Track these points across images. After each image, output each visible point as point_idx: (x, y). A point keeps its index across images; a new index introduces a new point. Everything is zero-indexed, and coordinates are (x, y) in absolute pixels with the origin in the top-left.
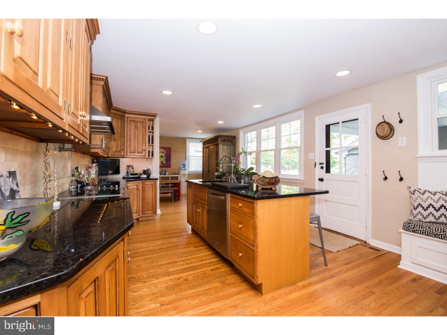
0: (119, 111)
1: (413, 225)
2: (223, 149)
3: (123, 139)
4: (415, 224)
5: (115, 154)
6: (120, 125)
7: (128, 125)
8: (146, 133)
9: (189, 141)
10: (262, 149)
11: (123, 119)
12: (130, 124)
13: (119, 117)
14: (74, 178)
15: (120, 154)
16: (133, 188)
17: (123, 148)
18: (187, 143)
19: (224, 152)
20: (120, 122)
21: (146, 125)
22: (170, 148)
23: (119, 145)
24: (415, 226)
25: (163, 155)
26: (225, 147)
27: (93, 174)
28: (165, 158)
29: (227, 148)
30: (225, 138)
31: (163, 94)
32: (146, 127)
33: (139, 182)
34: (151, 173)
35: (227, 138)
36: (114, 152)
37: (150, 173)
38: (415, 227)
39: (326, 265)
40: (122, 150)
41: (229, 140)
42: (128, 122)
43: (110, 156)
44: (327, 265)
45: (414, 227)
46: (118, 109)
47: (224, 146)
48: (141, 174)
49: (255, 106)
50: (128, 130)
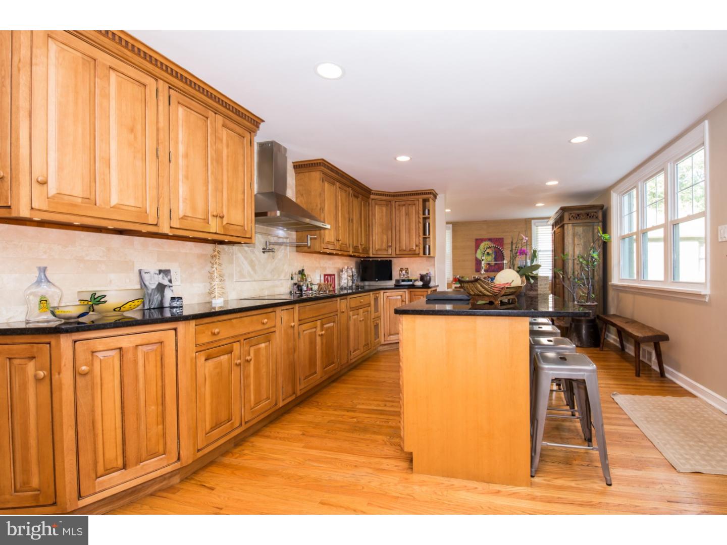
0: (380, 195)
2: (574, 235)
3: (390, 232)
5: (379, 253)
6: (384, 214)
7: (397, 212)
8: (420, 220)
9: (537, 224)
10: (649, 226)
11: (390, 206)
12: (399, 209)
13: (384, 203)
14: (293, 282)
15: (386, 253)
16: (394, 299)
17: (390, 244)
18: (534, 228)
19: (576, 239)
20: (384, 209)
21: (420, 209)
22: (503, 239)
23: (385, 240)
25: (491, 252)
26: (580, 230)
27: (345, 280)
28: (494, 256)
29: (583, 230)
30: (578, 212)
31: (397, 160)
32: (420, 212)
33: (405, 292)
34: (432, 278)
35: (582, 212)
36: (377, 251)
37: (430, 279)
39: (609, 483)
40: (389, 247)
41: (588, 215)
42: (396, 208)
43: (371, 256)
44: (610, 485)
46: (381, 193)
47: (576, 228)
48: (416, 280)
49: (576, 140)
50: (397, 218)
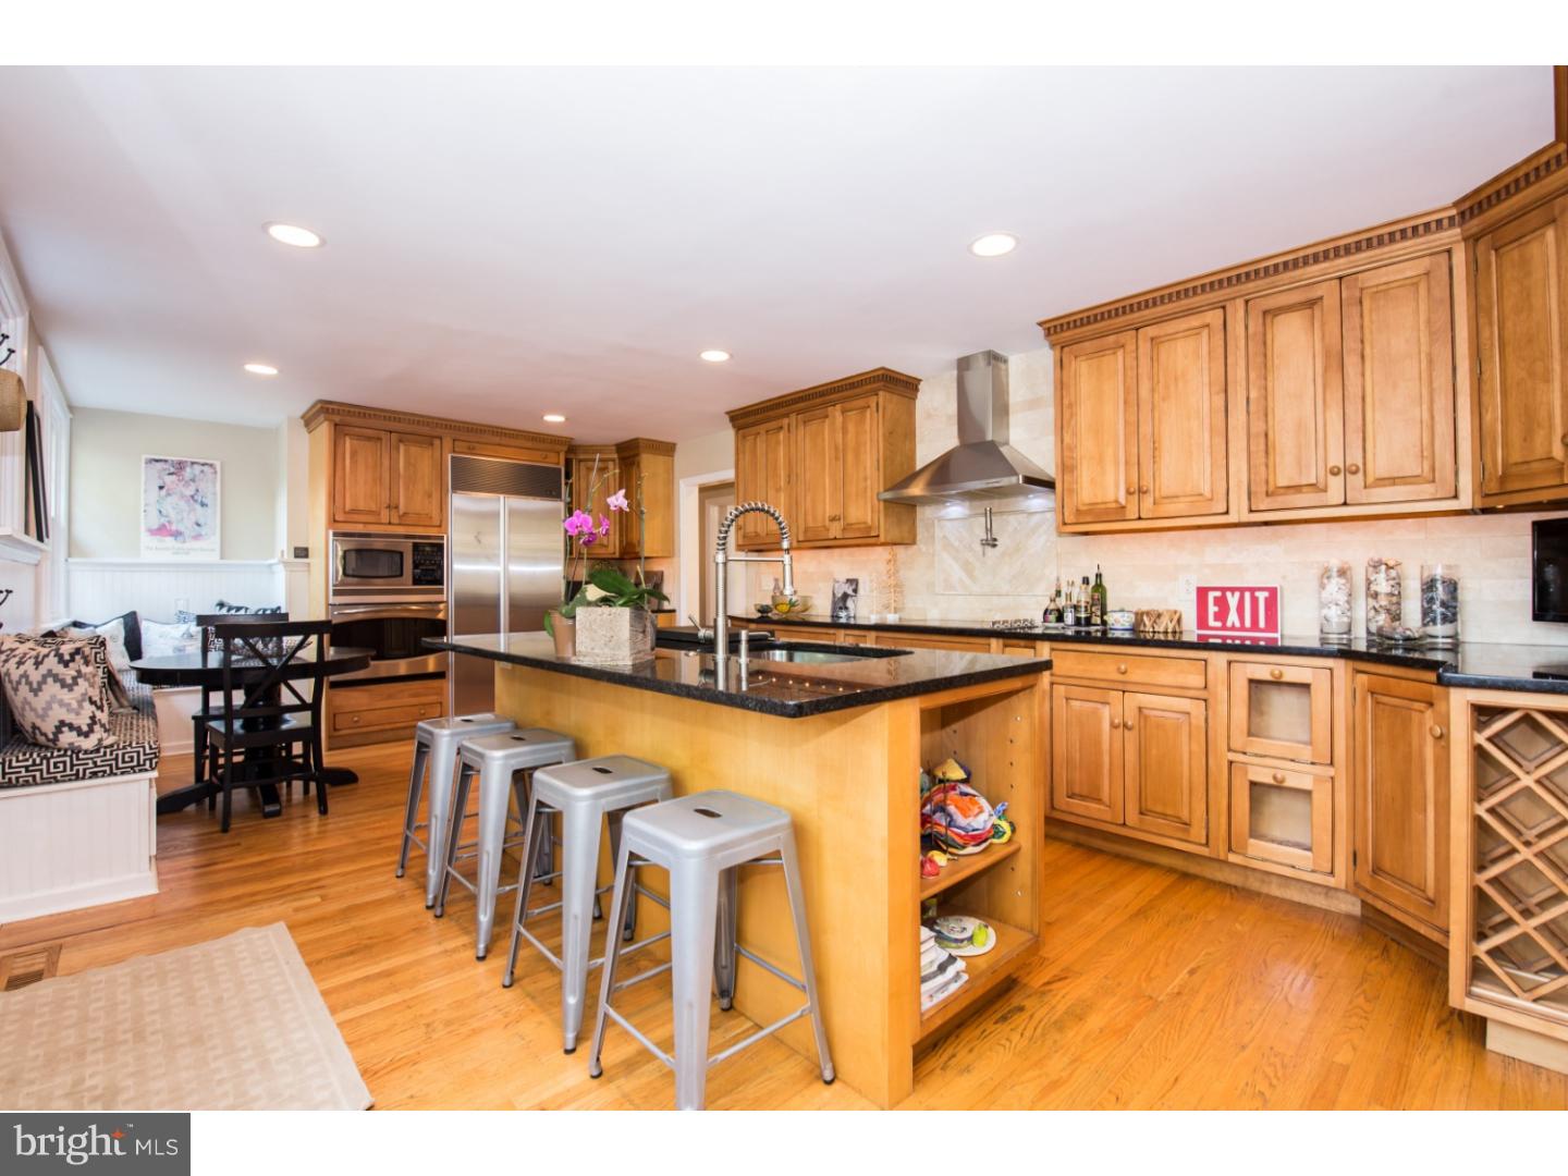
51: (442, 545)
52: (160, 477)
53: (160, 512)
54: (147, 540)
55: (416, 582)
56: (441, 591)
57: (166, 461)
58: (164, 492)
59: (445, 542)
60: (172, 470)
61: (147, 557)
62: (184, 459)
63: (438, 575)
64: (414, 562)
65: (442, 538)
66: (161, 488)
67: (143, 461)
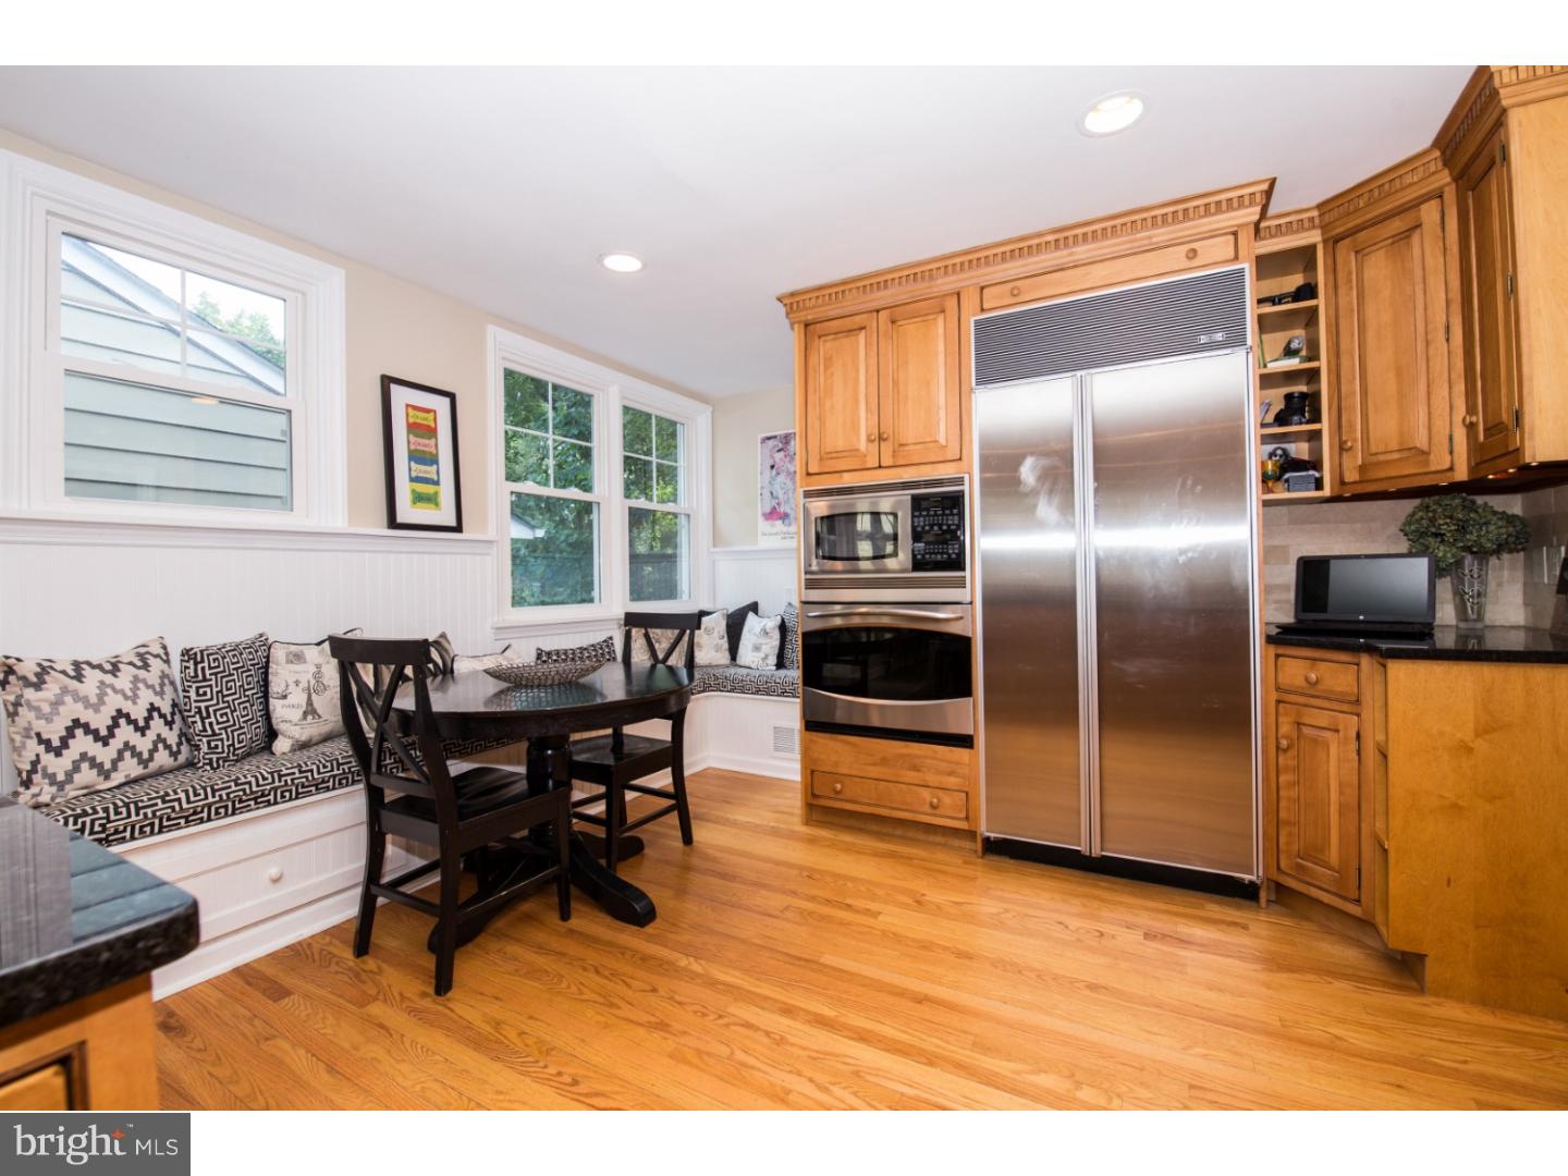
1: (101, 814)
4: (106, 810)
24: (108, 818)
38: (109, 822)
45: (104, 821)
51: (962, 493)
52: (772, 457)
53: (772, 493)
54: (764, 526)
55: (918, 565)
56: (961, 584)
57: (775, 437)
58: (774, 472)
59: (966, 488)
60: (780, 446)
61: (765, 543)
62: (790, 431)
63: (952, 550)
64: (914, 528)
65: (960, 481)
66: (772, 467)
67: (759, 440)
